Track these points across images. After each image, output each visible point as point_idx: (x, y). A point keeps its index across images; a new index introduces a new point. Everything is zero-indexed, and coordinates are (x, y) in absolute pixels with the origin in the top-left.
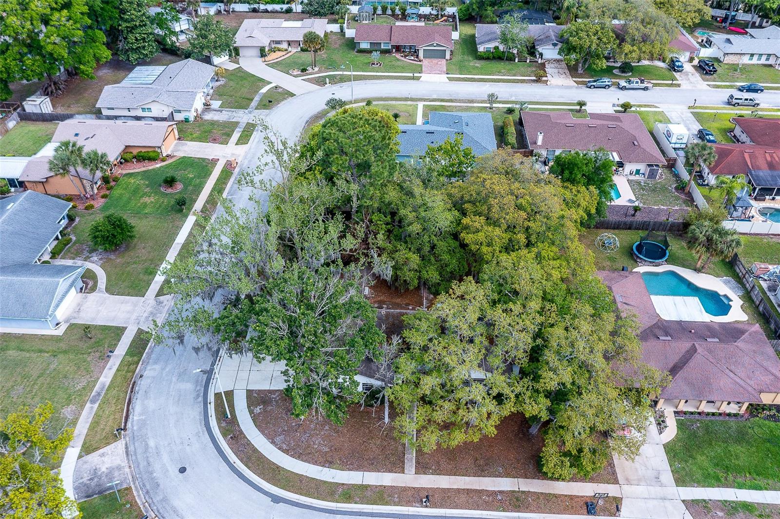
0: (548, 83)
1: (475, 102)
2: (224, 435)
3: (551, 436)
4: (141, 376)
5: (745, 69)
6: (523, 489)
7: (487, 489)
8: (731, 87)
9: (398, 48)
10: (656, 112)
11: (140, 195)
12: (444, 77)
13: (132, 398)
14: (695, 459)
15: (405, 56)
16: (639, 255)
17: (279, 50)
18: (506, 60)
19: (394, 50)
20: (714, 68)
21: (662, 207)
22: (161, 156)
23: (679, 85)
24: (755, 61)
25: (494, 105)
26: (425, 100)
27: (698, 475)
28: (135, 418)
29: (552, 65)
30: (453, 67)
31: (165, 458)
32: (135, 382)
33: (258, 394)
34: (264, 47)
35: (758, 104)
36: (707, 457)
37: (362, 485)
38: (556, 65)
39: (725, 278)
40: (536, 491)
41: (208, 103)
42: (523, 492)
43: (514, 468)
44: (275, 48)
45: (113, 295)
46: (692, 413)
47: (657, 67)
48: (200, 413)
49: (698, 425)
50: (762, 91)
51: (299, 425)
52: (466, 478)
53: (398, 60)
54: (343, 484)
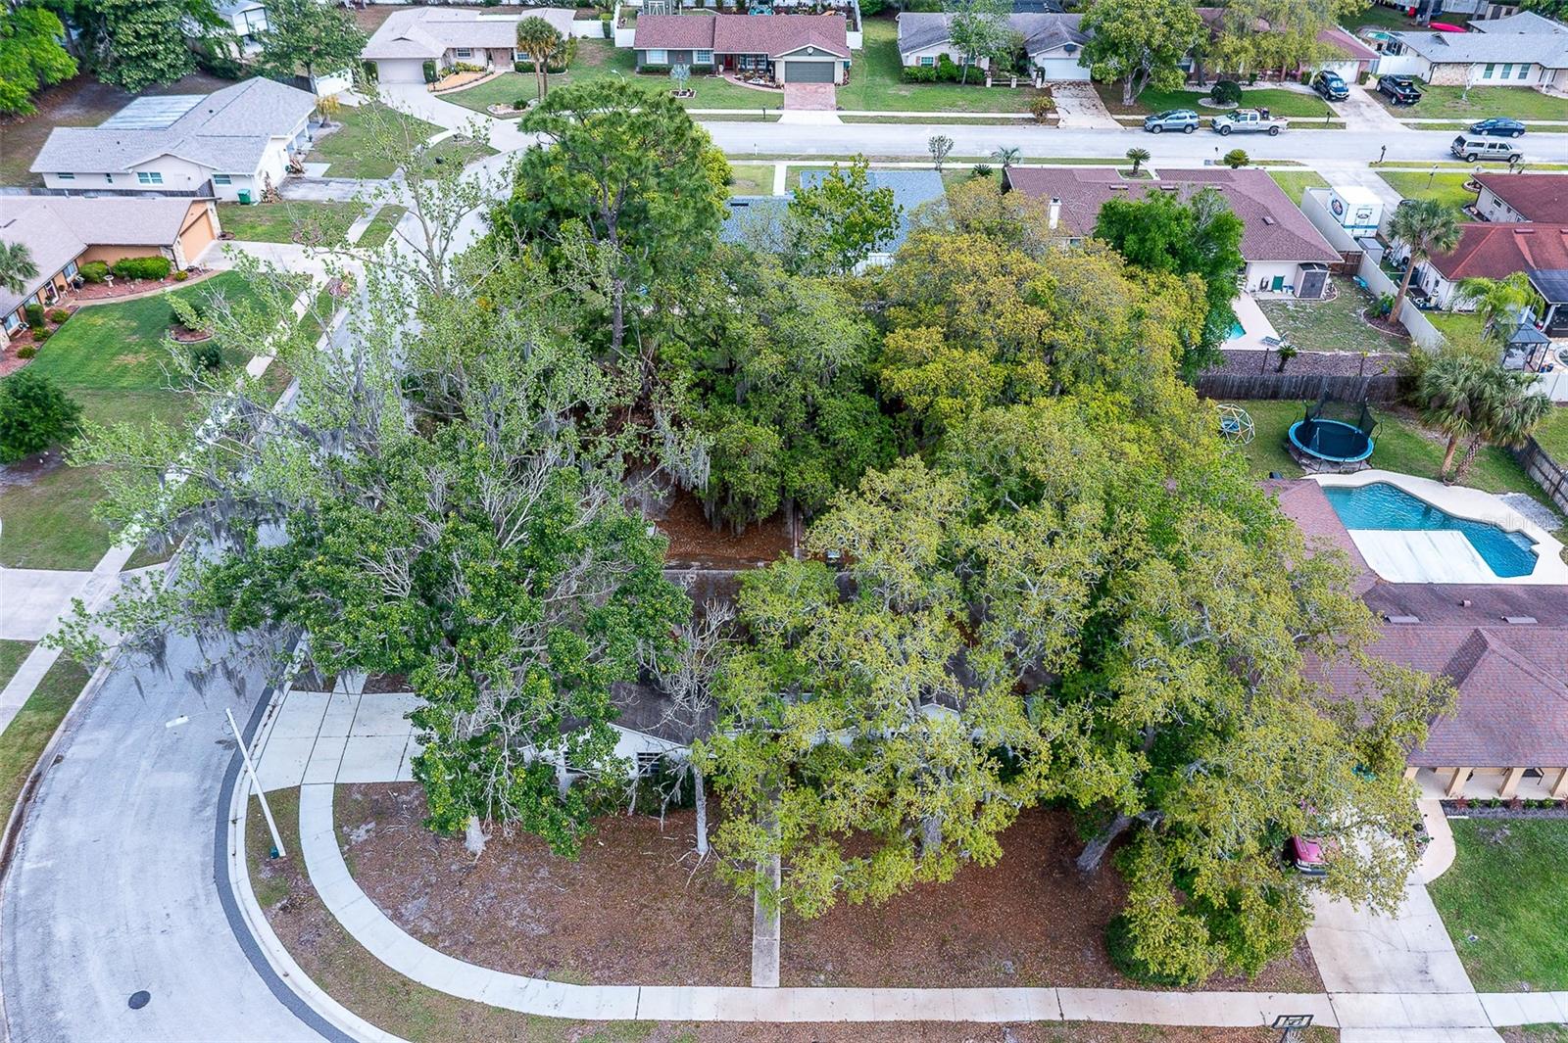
0: (1061, 124)
1: (902, 161)
2: (265, 902)
3: (1149, 861)
4: (58, 760)
5: (1478, 94)
6: (1072, 1015)
7: (978, 1020)
8: (1455, 127)
9: (729, 62)
10: (1302, 173)
11: (114, 351)
12: (832, 117)
13: (25, 815)
14: (1512, 918)
15: (746, 79)
16: (1305, 449)
17: (467, 70)
18: (966, 82)
19: (721, 68)
20: (1413, 90)
21: (1342, 353)
22: (174, 271)
23: (1342, 126)
24: (1496, 78)
25: (944, 165)
26: (790, 158)
27: (1529, 958)
28: (27, 866)
29: (1067, 92)
30: (852, 97)
31: (95, 966)
32: (39, 775)
33: (365, 795)
34: (432, 60)
35: (1518, 156)
36: (1544, 912)
37: (636, 1022)
38: (1075, 91)
39: (1510, 494)
40: (1107, 1019)
41: (298, 167)
42: (1074, 1024)
43: (1045, 959)
44: (458, 64)
45: (14, 567)
46: (1488, 804)
47: (1290, 92)
48: (206, 846)
49: (1508, 832)
50: (1521, 132)
51: (469, 870)
52: (918, 992)
53: (730, 85)
54: (583, 1022)
